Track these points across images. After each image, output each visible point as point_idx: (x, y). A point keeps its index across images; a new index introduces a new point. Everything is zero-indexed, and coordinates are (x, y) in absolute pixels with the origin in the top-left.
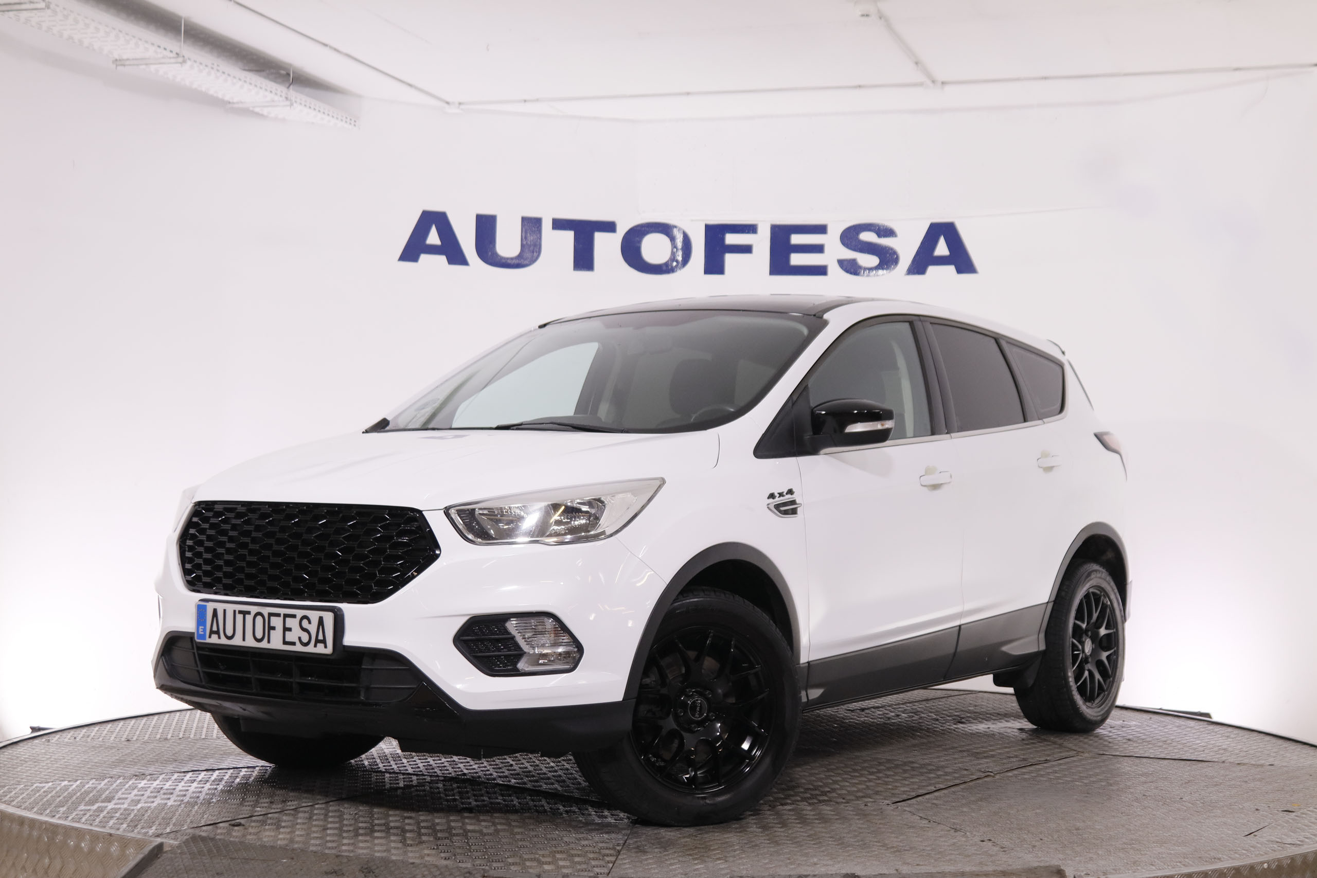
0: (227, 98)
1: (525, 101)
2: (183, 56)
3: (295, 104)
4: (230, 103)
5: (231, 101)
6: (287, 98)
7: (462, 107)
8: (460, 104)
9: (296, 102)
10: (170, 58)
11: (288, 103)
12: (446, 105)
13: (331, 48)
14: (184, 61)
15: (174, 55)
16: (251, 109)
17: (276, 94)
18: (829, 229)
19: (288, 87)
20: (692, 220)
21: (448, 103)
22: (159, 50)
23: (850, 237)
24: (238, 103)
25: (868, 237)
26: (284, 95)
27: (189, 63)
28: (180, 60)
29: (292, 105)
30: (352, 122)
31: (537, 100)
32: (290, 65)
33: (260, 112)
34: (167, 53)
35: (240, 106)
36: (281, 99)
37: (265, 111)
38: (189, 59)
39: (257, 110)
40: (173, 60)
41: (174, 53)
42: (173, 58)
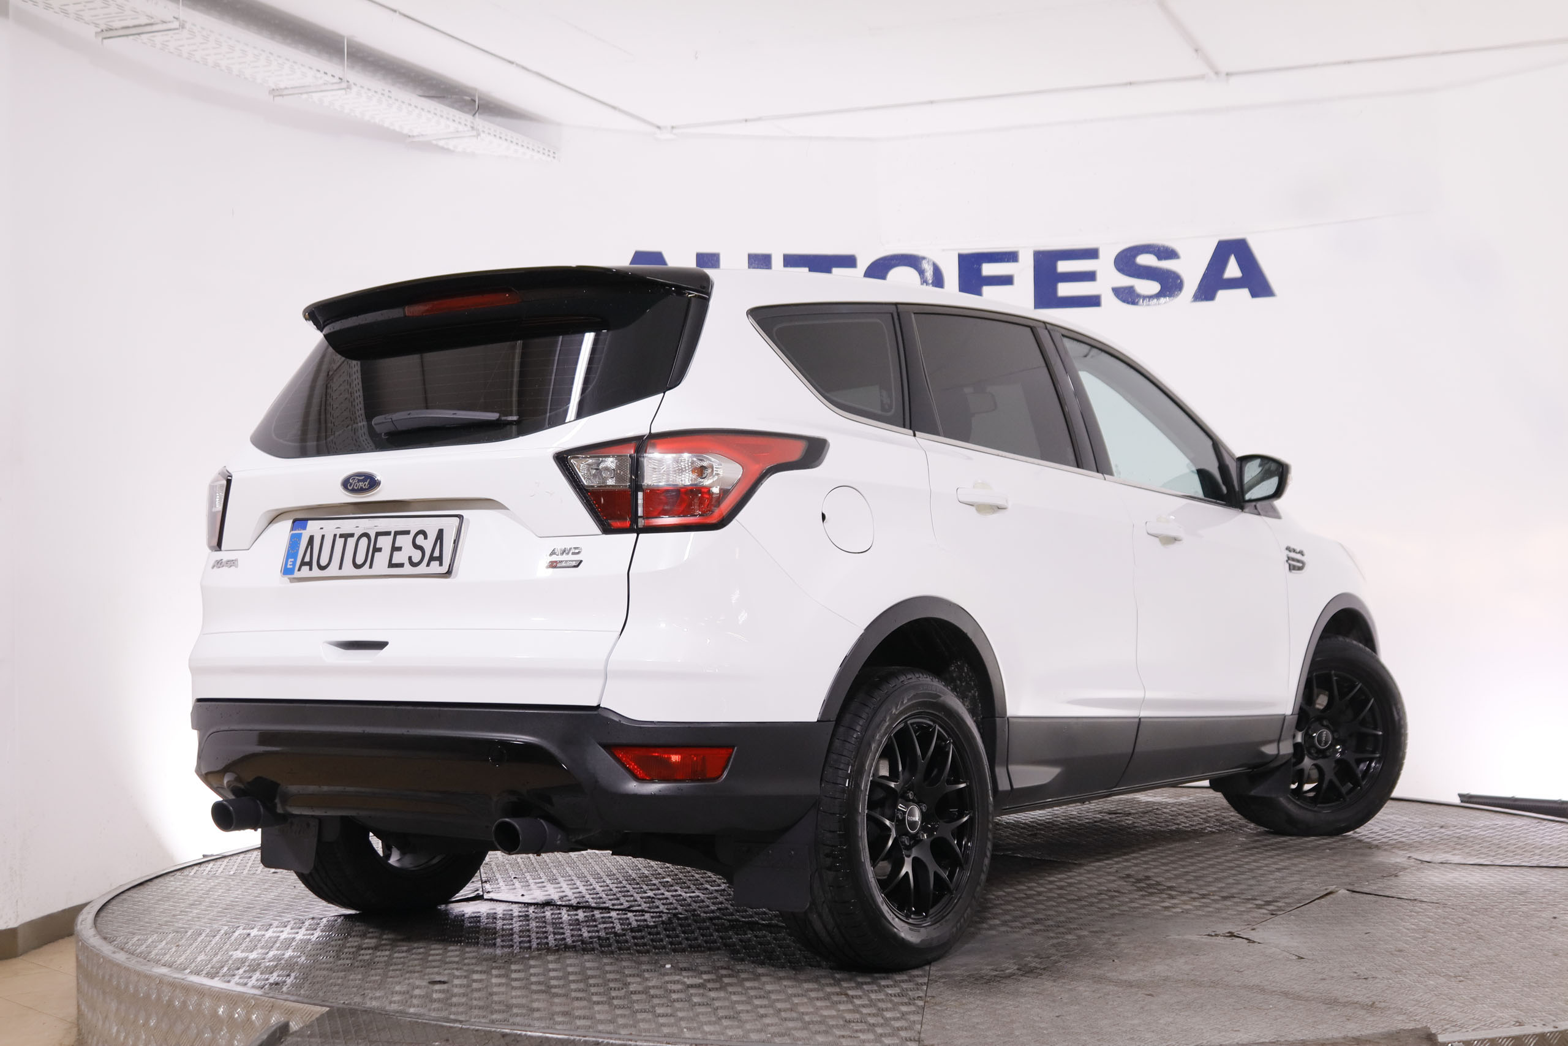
0: (405, 131)
1: (746, 121)
2: (348, 82)
3: (482, 135)
4: (409, 136)
5: (411, 134)
6: (472, 128)
7: (675, 131)
8: (673, 127)
9: (483, 132)
10: (333, 84)
11: (474, 133)
12: (656, 130)
13: (518, 65)
14: (349, 87)
15: (336, 80)
16: (434, 142)
17: (460, 123)
18: (1101, 253)
19: (474, 115)
20: (943, 250)
21: (659, 127)
22: (319, 75)
23: (1126, 262)
24: (418, 136)
25: (1146, 260)
26: (469, 124)
27: (355, 89)
28: (344, 85)
29: (479, 135)
30: (551, 154)
31: (759, 119)
32: (476, 89)
33: (446, 147)
34: (328, 78)
35: (421, 139)
36: (466, 129)
37: (451, 145)
38: (355, 84)
39: (441, 143)
40: (336, 87)
41: (337, 77)
42: (336, 83)
